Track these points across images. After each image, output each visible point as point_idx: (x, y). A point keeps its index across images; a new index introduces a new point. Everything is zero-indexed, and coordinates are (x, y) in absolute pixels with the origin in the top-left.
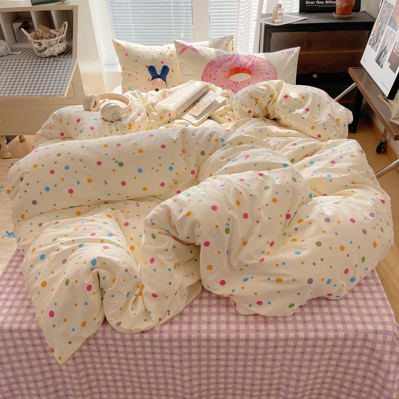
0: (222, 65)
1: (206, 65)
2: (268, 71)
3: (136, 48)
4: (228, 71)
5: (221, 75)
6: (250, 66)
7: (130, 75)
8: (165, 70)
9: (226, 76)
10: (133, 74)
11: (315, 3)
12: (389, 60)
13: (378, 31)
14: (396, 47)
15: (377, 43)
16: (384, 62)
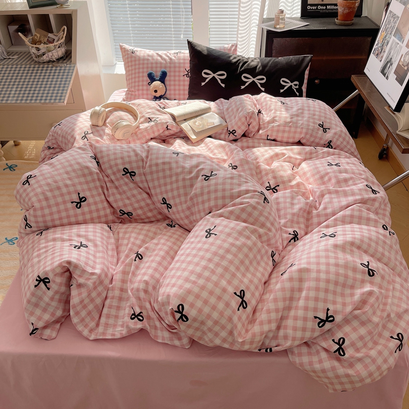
11: (317, 8)
12: (395, 72)
13: (382, 41)
14: (402, 59)
15: (382, 54)
16: (390, 73)
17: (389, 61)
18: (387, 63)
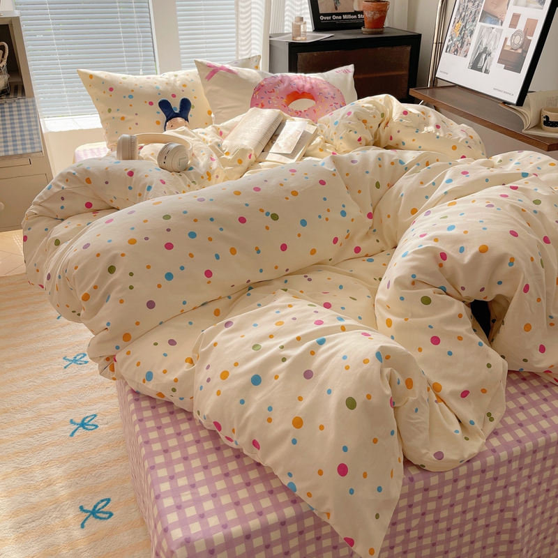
0: (275, 89)
1: (252, 92)
2: (332, 93)
3: (123, 78)
4: (285, 97)
5: (277, 104)
6: (309, 90)
7: (123, 118)
8: (186, 104)
9: (284, 104)
10: (128, 117)
11: (332, 18)
12: (500, 61)
13: (460, 34)
14: (508, 43)
15: (465, 48)
16: (490, 65)
17: (483, 52)
18: (480, 55)
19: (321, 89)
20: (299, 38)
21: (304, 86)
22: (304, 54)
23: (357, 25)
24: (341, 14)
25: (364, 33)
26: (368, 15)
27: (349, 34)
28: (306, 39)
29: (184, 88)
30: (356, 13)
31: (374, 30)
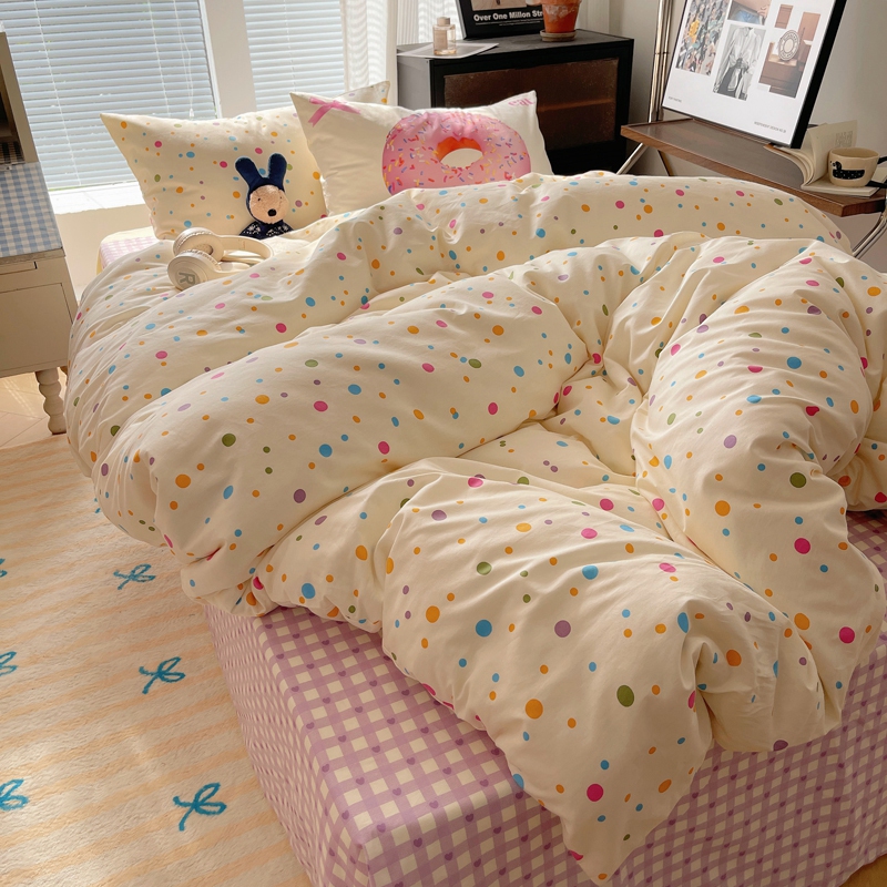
0: (420, 136)
1: (384, 141)
2: (507, 138)
3: (176, 125)
4: (434, 146)
5: (423, 158)
6: (472, 134)
7: (180, 190)
8: (278, 164)
9: (434, 157)
10: (188, 188)
11: (492, 18)
12: (763, 79)
13: (699, 38)
14: (775, 51)
15: (707, 60)
16: (748, 85)
17: (736, 66)
18: (731, 71)
19: (489, 132)
20: (444, 52)
21: (462, 129)
22: (455, 77)
23: (534, 28)
24: (506, 11)
25: (544, 40)
26: (550, 12)
27: (520, 42)
28: (455, 53)
29: (274, 138)
30: (529, 9)
31: (560, 35)
